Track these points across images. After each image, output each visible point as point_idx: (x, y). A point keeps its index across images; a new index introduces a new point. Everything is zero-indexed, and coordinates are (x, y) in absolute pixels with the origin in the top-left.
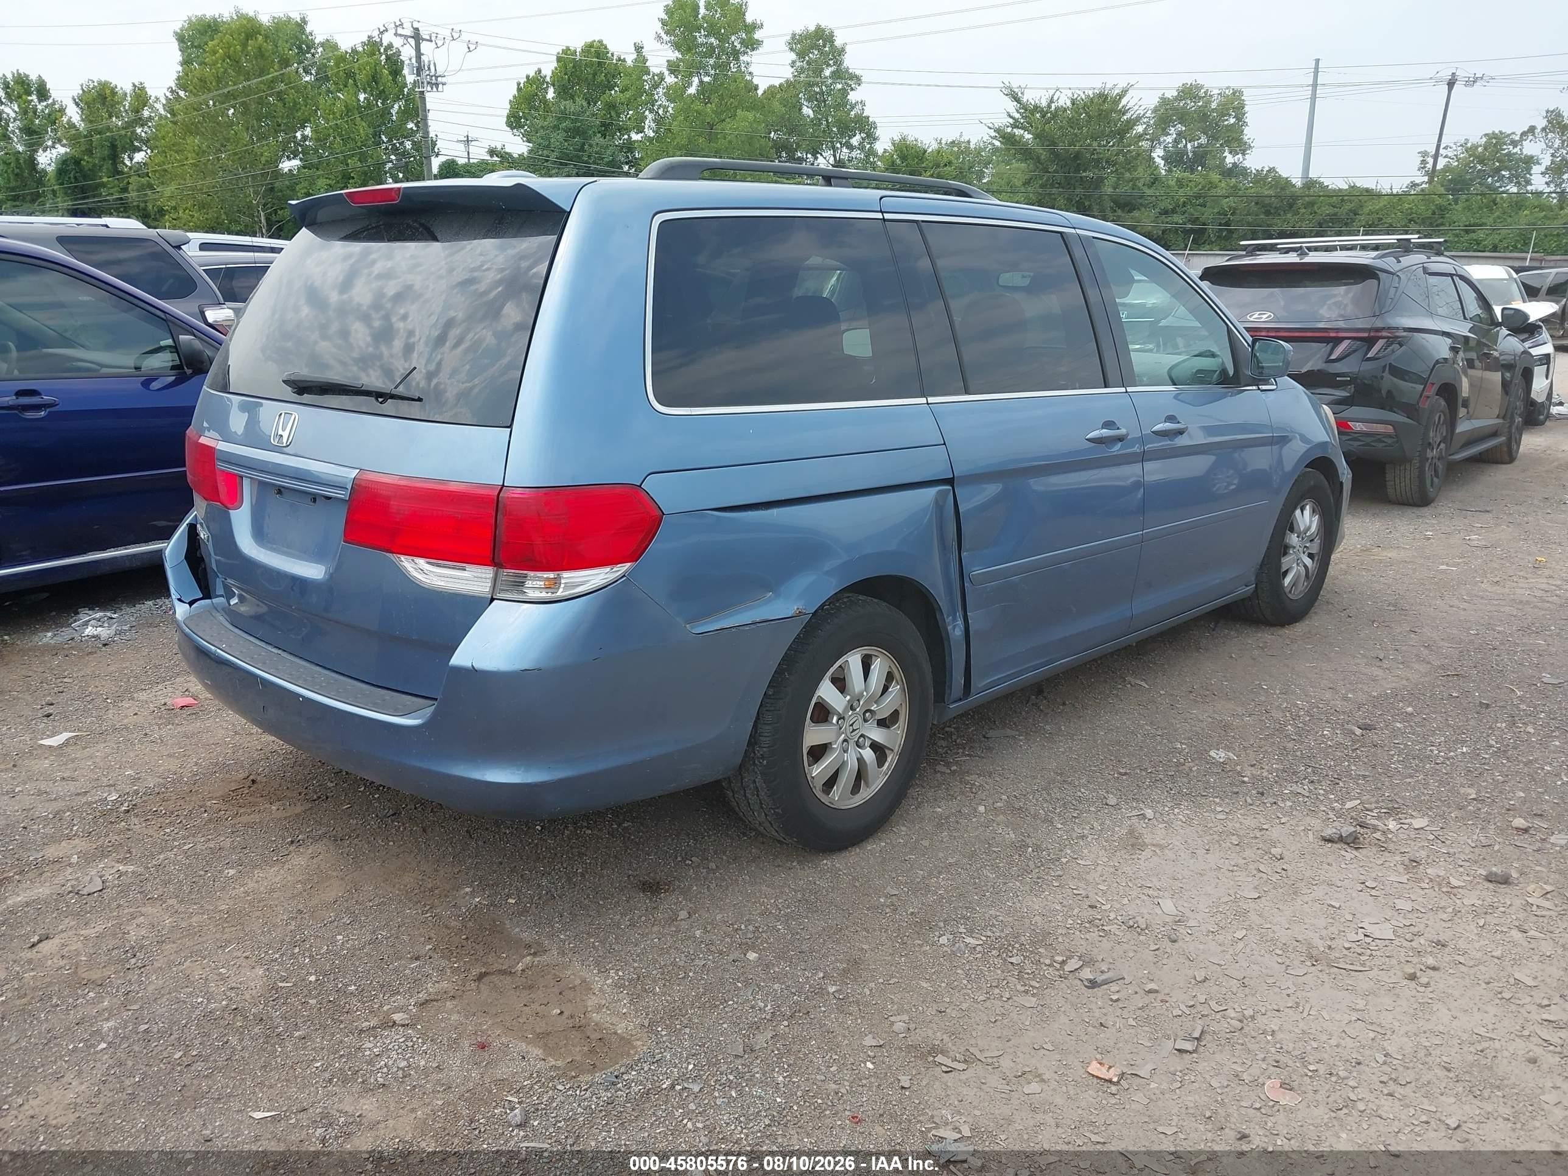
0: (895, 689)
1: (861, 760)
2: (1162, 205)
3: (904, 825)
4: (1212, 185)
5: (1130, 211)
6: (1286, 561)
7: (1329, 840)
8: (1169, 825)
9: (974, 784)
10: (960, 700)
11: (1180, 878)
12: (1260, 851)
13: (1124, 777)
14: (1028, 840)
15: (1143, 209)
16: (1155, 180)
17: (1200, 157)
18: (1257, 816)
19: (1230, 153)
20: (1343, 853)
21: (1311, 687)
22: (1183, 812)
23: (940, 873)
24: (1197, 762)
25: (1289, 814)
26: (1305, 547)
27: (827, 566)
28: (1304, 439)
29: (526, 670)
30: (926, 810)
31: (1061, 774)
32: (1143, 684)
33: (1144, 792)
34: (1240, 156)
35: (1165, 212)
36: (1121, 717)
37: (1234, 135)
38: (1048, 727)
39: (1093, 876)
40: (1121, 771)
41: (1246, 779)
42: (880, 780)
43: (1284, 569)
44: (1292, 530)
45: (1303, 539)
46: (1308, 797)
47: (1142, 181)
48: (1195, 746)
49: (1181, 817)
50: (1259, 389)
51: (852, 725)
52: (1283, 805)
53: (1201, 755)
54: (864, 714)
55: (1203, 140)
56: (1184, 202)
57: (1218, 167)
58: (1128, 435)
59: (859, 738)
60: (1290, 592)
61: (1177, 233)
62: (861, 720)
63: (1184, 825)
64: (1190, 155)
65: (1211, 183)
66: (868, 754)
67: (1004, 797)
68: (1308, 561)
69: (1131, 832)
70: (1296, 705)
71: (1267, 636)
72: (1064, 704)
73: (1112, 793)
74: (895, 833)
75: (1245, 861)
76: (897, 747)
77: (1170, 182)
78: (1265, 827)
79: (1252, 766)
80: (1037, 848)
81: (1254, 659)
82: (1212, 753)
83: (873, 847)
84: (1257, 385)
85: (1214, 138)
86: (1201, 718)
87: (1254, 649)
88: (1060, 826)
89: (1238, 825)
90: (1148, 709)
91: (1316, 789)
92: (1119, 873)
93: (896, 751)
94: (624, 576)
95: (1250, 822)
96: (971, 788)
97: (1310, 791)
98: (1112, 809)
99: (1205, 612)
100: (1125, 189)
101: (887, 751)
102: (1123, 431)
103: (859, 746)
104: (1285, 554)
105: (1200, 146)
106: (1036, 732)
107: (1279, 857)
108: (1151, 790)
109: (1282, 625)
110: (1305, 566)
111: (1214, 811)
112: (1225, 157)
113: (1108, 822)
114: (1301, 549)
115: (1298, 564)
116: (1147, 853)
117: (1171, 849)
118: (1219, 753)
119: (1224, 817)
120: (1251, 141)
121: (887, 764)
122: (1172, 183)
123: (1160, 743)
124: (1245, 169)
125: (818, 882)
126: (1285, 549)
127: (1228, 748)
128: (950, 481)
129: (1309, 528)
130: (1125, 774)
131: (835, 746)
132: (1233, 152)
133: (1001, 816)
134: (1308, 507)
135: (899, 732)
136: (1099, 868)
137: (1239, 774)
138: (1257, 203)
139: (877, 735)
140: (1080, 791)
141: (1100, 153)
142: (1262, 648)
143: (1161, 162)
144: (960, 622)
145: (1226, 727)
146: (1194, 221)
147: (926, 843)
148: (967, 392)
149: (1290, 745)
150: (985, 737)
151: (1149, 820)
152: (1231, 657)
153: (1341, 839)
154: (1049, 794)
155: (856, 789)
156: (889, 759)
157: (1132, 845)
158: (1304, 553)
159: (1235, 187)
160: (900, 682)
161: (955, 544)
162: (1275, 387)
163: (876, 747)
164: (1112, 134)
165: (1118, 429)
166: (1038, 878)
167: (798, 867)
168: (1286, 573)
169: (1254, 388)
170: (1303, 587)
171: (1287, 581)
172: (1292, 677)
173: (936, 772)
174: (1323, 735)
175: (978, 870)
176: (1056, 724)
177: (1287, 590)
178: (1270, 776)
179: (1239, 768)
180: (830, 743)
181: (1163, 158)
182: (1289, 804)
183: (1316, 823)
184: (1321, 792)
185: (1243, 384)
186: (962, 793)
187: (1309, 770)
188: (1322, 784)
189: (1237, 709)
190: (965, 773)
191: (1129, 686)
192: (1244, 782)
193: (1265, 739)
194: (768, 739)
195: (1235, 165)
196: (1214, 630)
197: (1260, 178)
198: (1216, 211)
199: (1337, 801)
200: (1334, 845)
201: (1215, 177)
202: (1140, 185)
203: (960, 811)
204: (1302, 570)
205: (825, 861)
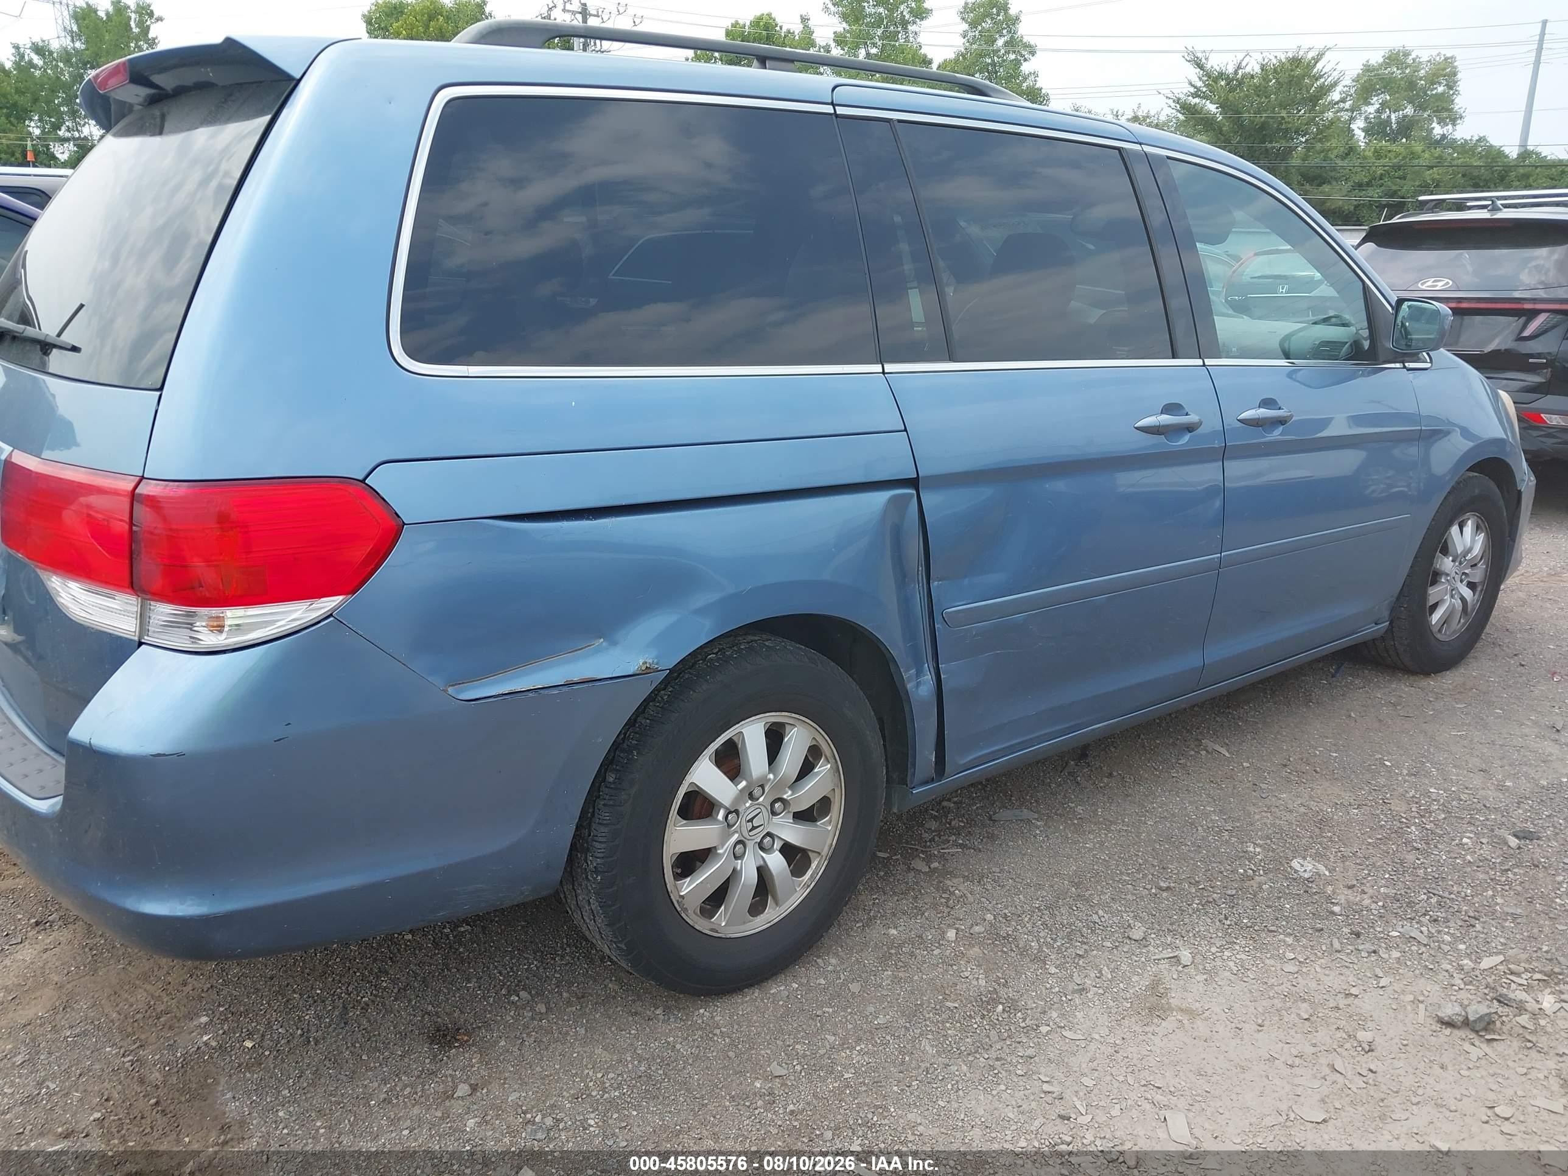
0: (823, 768)
1: (763, 872)
2: (1357, 179)
3: (836, 955)
4: (1413, 155)
5: (1320, 185)
6: (1434, 593)
7: (1449, 1024)
8: (1211, 975)
9: (953, 893)
10: (932, 781)
11: (1210, 1072)
12: (1340, 1034)
13: (1165, 894)
14: (1002, 992)
15: (1334, 183)
16: (1351, 150)
17: (1406, 128)
18: (1344, 970)
19: (1439, 123)
20: (1467, 1046)
21: (1455, 766)
22: (1239, 954)
23: (859, 1040)
24: (1271, 876)
25: (1391, 971)
26: (1464, 573)
27: (702, 599)
28: (1466, 433)
29: (159, 755)
30: (876, 933)
31: (1077, 885)
32: (1224, 751)
33: (1187, 920)
34: (1450, 127)
35: (1360, 186)
36: (1181, 800)
37: (1445, 105)
38: (1079, 809)
39: (1081, 1061)
40: (1162, 884)
41: (1337, 909)
42: (797, 895)
43: (1431, 601)
44: (1445, 551)
45: (1461, 563)
46: (1425, 945)
47: (1335, 152)
48: (1273, 850)
49: (1231, 964)
50: (1405, 367)
51: (751, 820)
52: (1385, 956)
53: (1278, 865)
54: (772, 804)
55: (1409, 110)
56: (1382, 174)
57: (1424, 139)
58: (1200, 423)
59: (764, 837)
60: (1440, 631)
61: (1372, 209)
62: (766, 813)
63: (1233, 977)
64: (1394, 126)
65: (1412, 153)
66: (776, 861)
67: (989, 917)
68: (1467, 593)
69: (1155, 984)
70: (1428, 794)
71: (1405, 690)
72: (1110, 775)
73: (1142, 920)
74: (819, 967)
75: (1313, 1050)
76: (826, 849)
77: (1367, 153)
78: (1354, 991)
79: (1349, 888)
80: (1012, 1007)
81: (1380, 721)
82: (1295, 864)
83: (778, 989)
84: (1403, 363)
85: (1422, 107)
86: (1291, 807)
87: (1383, 706)
88: (1053, 970)
89: (1313, 985)
90: (1222, 789)
91: (1439, 932)
92: (1119, 1057)
93: (824, 853)
94: (331, 615)
95: (1333, 980)
96: (948, 899)
97: (1430, 936)
98: (1134, 946)
99: (1324, 654)
100: (1315, 161)
101: (810, 854)
102: (1193, 418)
103: (762, 848)
104: (1434, 582)
105: (1405, 116)
106: (1061, 815)
107: (1367, 1048)
108: (1199, 917)
109: (1427, 673)
110: (1463, 599)
111: (1282, 958)
112: (1433, 128)
113: (1124, 967)
114: (1457, 578)
115: (1452, 596)
116: (1169, 1024)
117: (1206, 1019)
118: (1306, 863)
119: (1295, 969)
120: (1462, 111)
121: (809, 873)
122: (1369, 154)
123: (1227, 842)
124: (1455, 141)
125: (678, 1046)
126: (1435, 577)
127: (1319, 857)
128: (913, 483)
129: (1470, 550)
130: (1168, 889)
131: (719, 851)
132: (1442, 122)
133: (976, 949)
134: (1470, 522)
135: (829, 827)
136: (1093, 1046)
137: (1329, 899)
138: (1464, 176)
139: (792, 833)
140: (1097, 913)
141: (1289, 123)
142: (1394, 705)
143: (1359, 134)
144: (928, 678)
145: (1322, 823)
146: (1394, 194)
147: (855, 987)
148: (952, 359)
149: (1411, 857)
150: (990, 819)
151: (1184, 966)
152: (1350, 716)
153: (1466, 1023)
154: (1053, 916)
155: (757, 908)
156: (814, 865)
157: (1150, 1009)
158: (1461, 581)
159: (1440, 157)
160: (832, 760)
161: (922, 569)
162: (1428, 365)
163: (788, 850)
164: (1304, 101)
165: (1187, 414)
166: (997, 1059)
167: (661, 1017)
168: (1434, 607)
169: (1398, 365)
170: (1458, 625)
171: (1436, 617)
172: (1428, 750)
173: (909, 869)
174: (1461, 845)
175: (913, 1041)
176: (1093, 804)
177: (1435, 630)
178: (1373, 906)
179: (1329, 889)
180: (715, 847)
181: (1363, 130)
182: (1396, 954)
183: (1432, 989)
184: (1447, 938)
185: (1381, 359)
186: (935, 906)
187: (1434, 900)
188: (1451, 924)
189: (1343, 794)
190: (949, 873)
191: (1203, 753)
192: (1333, 913)
193: (1375, 846)
194: (603, 846)
195: (1444, 137)
196: (1333, 676)
197: (1466, 148)
198: (1417, 183)
199: (1468, 955)
200: (1456, 1032)
201: (1418, 147)
202: (1333, 156)
203: (920, 937)
204: (1458, 603)
205: (702, 1011)
